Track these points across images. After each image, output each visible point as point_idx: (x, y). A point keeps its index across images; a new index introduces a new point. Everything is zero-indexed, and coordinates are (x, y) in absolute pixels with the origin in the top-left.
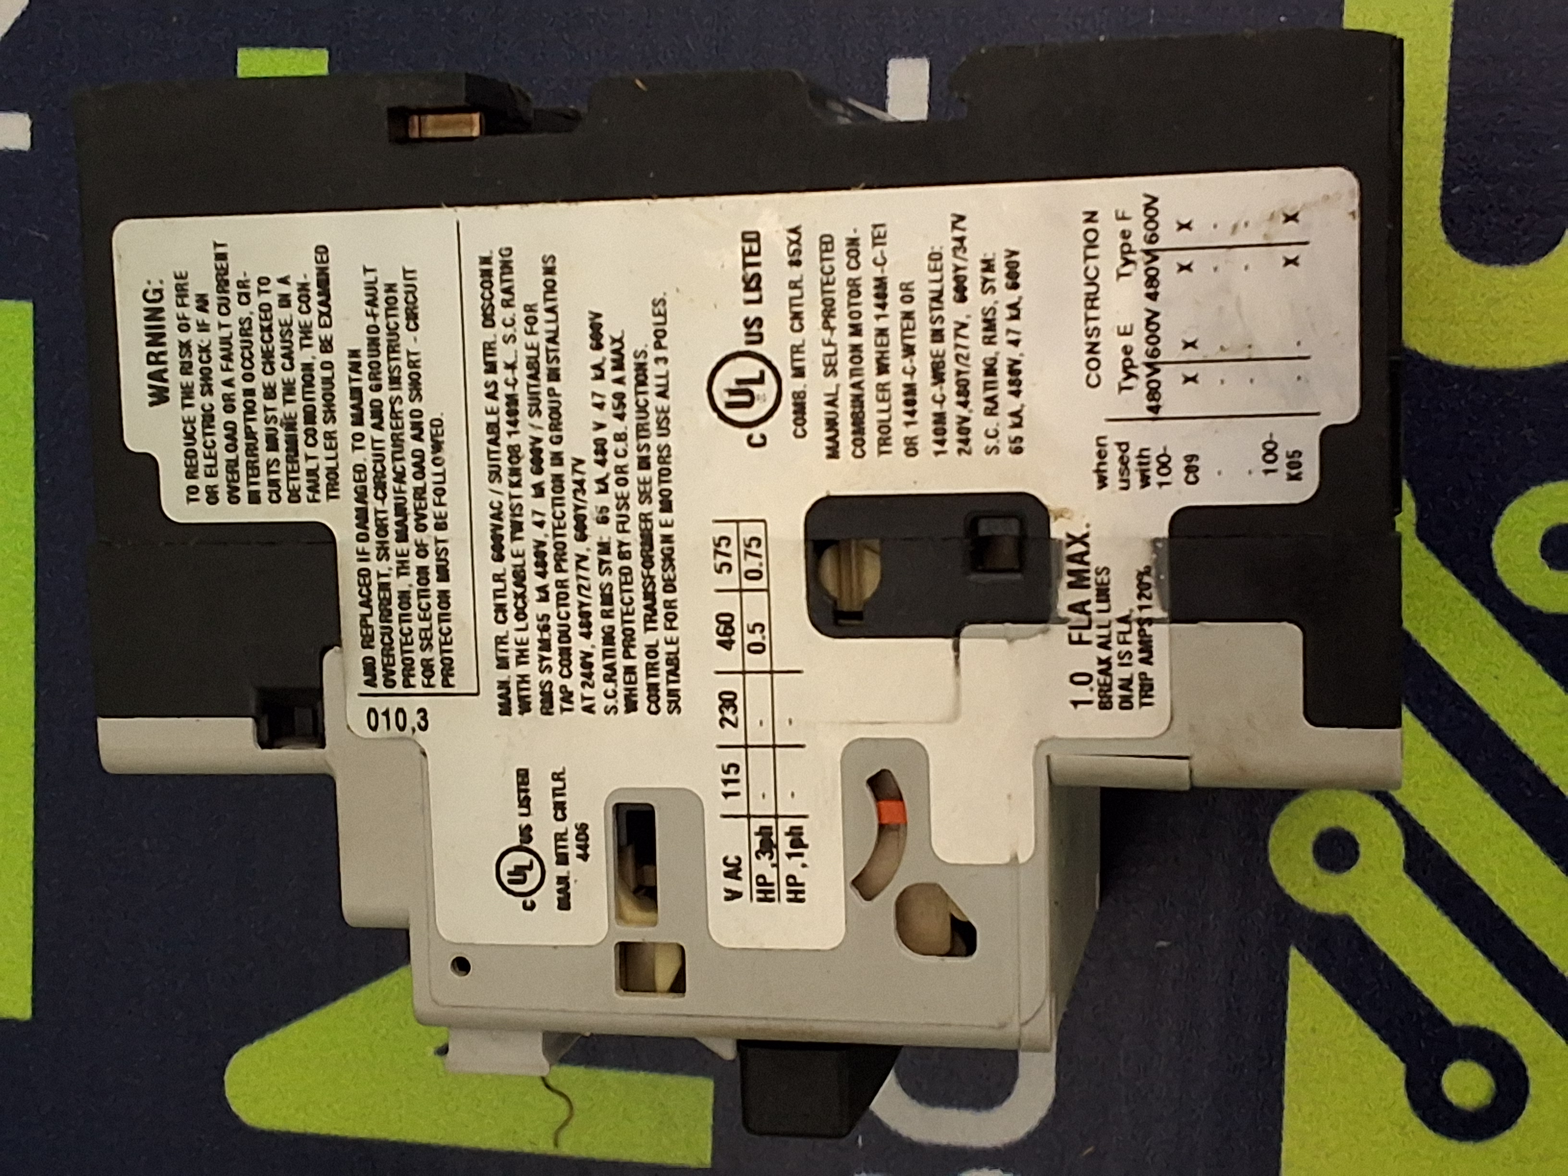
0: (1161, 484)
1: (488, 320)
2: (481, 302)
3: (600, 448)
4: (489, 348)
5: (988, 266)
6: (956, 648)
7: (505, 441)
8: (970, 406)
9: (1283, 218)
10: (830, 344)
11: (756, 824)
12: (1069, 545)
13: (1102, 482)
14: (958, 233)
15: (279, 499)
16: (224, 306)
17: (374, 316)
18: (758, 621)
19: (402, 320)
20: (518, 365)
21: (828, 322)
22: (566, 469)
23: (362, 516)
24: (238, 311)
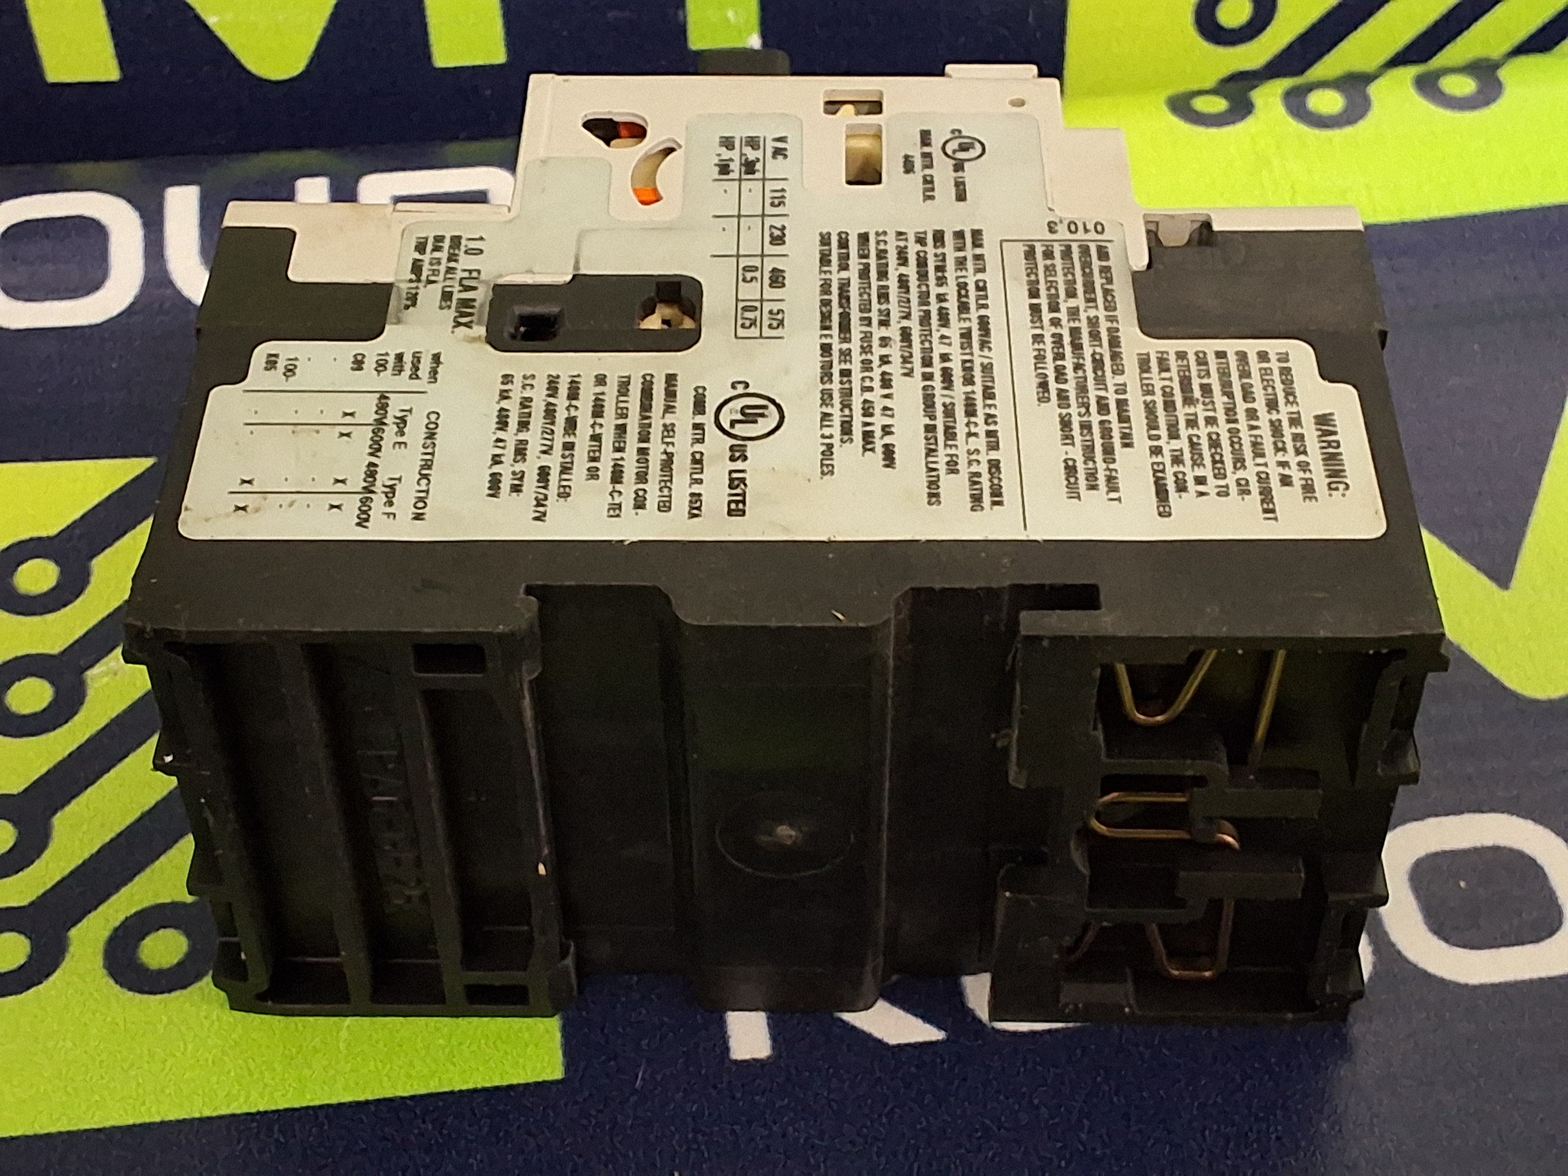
0: (387, 354)
1: (995, 465)
2: (1001, 476)
3: (886, 382)
4: (994, 446)
5: (516, 489)
6: (576, 266)
7: (978, 388)
8: (545, 403)
9: (248, 509)
10: (668, 444)
11: (758, 175)
12: (471, 322)
13: (436, 358)
14: (541, 509)
15: (1197, 354)
16: (1263, 479)
17: (1108, 469)
18: (747, 285)
19: (1080, 466)
20: (964, 436)
21: (668, 457)
22: (918, 370)
23: (1114, 342)
24: (1250, 474)
